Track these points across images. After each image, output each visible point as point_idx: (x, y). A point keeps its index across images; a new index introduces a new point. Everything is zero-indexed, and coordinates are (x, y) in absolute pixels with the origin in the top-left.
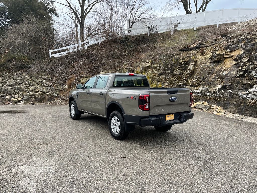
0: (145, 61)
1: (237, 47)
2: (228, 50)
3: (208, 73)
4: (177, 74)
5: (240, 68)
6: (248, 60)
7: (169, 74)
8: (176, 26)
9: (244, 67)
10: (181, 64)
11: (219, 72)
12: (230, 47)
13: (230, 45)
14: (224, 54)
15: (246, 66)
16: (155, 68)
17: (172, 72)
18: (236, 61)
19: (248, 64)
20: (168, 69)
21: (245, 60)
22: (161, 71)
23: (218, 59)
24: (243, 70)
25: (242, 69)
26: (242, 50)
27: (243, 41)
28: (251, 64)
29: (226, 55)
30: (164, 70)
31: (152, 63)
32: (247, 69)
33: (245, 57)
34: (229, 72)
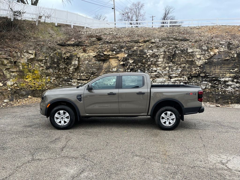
0: (27, 52)
1: (121, 51)
2: (114, 53)
3: (97, 69)
4: (62, 69)
5: (128, 67)
6: (133, 61)
7: (55, 68)
8: (40, 17)
9: (131, 67)
10: (64, 58)
11: (109, 69)
12: (116, 50)
13: (115, 49)
14: (109, 55)
15: (132, 66)
16: (41, 61)
17: (58, 66)
18: (124, 62)
19: (133, 65)
20: (54, 63)
21: (131, 61)
22: (49, 65)
23: (104, 58)
24: (130, 69)
25: (129, 67)
26: (126, 54)
27: (125, 47)
28: (135, 65)
29: (111, 56)
30: (51, 64)
31: (35, 55)
32: (133, 68)
33: (130, 59)
34: (117, 69)
